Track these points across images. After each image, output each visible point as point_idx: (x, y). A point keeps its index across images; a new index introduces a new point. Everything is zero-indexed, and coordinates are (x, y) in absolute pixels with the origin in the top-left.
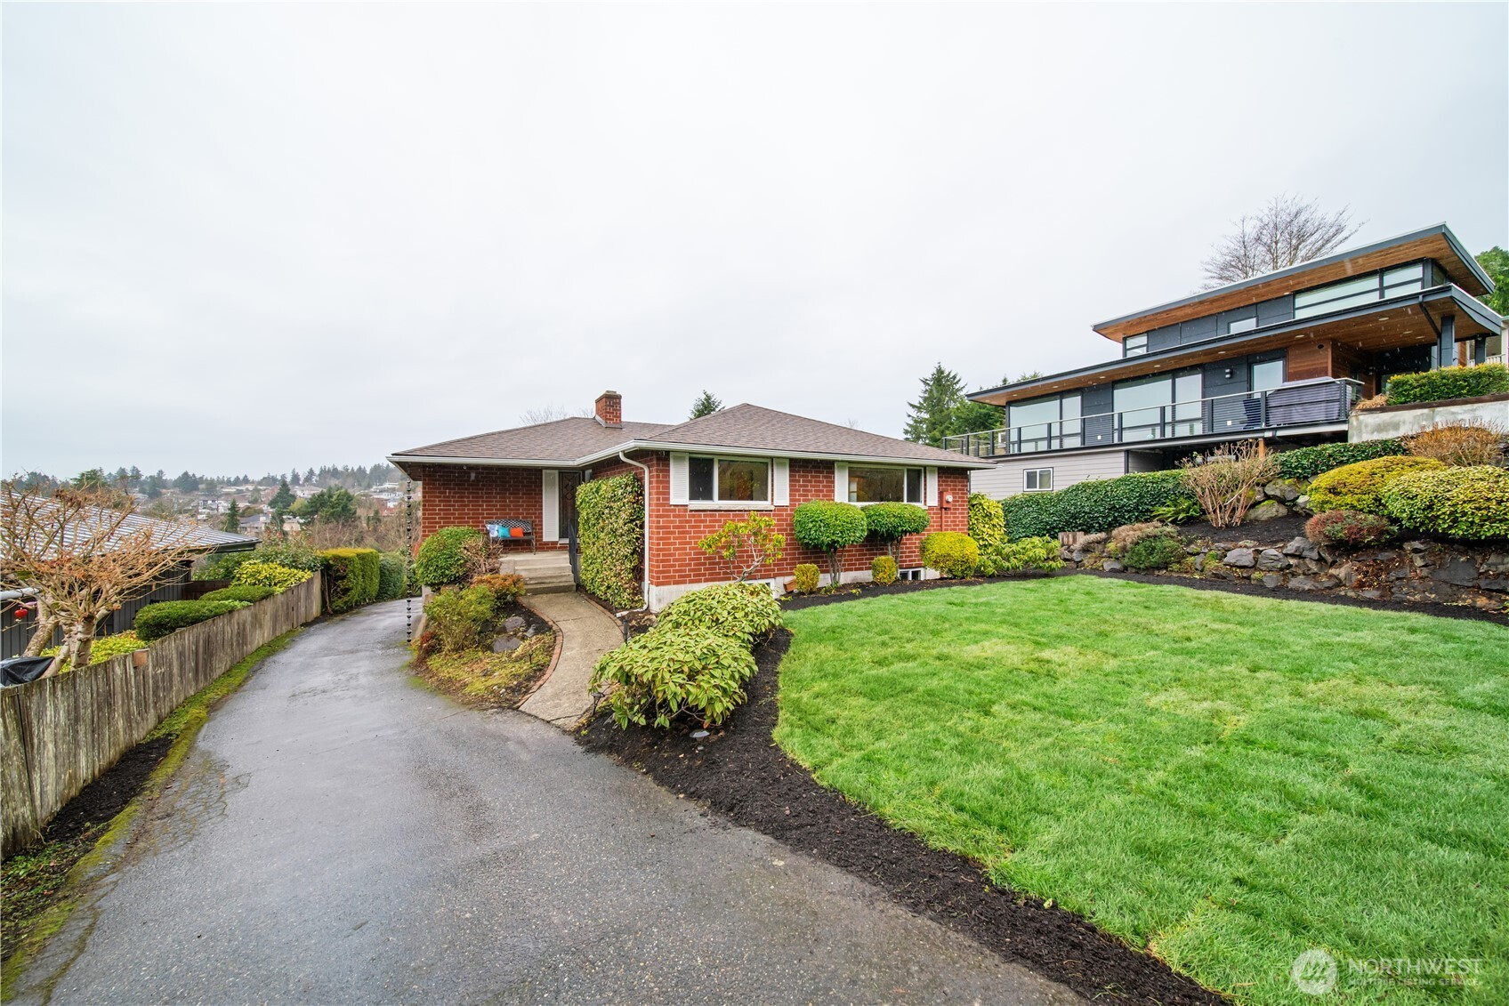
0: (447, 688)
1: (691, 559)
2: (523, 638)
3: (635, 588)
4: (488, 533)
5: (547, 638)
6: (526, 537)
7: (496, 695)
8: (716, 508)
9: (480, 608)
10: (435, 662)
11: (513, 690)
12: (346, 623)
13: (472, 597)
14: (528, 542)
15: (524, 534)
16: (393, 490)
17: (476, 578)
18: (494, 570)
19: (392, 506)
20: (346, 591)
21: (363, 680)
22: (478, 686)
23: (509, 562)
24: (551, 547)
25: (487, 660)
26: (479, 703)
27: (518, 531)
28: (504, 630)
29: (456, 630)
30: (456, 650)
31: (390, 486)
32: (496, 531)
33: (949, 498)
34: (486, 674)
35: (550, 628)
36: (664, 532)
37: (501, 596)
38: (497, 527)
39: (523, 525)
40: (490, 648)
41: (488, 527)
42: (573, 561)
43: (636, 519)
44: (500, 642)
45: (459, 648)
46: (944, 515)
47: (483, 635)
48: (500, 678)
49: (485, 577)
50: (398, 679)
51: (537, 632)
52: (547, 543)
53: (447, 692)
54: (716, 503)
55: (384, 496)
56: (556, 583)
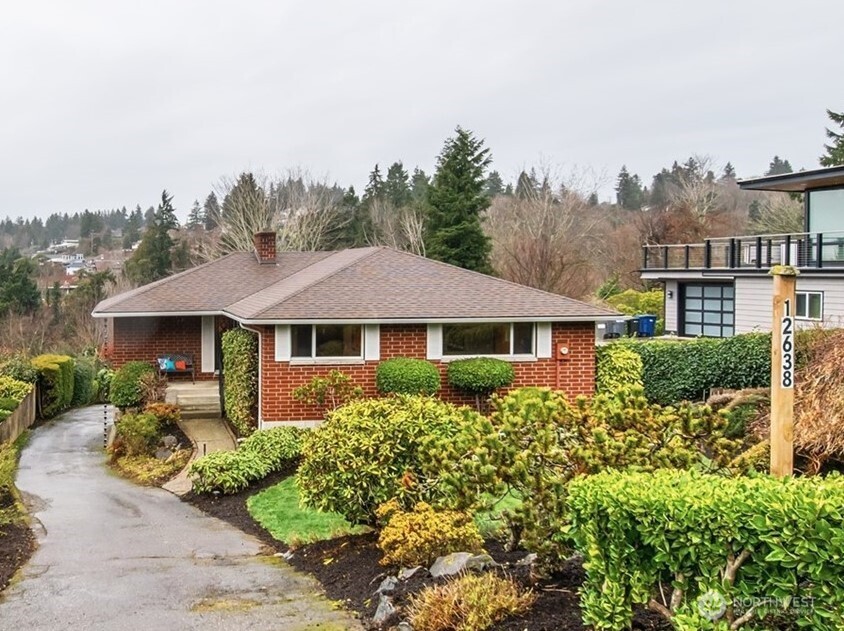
0: (129, 476)
1: (292, 402)
2: (174, 451)
3: (251, 421)
4: (158, 366)
5: (187, 452)
6: (189, 369)
7: (153, 480)
8: (313, 363)
9: (149, 429)
10: (122, 461)
11: (161, 479)
12: (55, 428)
13: (143, 421)
14: (190, 373)
15: (187, 366)
16: (71, 251)
17: (149, 405)
18: (161, 399)
19: (72, 273)
20: (53, 399)
21: (82, 469)
22: (144, 475)
23: (173, 391)
24: (208, 377)
25: (151, 462)
26: (144, 483)
27: (181, 365)
28: (163, 444)
29: (135, 442)
30: (134, 455)
31: (69, 245)
32: (165, 364)
33: (565, 350)
34: (150, 470)
35: (192, 445)
36: (271, 382)
37: (163, 419)
38: (166, 361)
39: (185, 359)
40: (154, 456)
41: (159, 360)
42: (221, 392)
43: (253, 368)
44: (159, 451)
45: (136, 454)
46: (559, 368)
47: (150, 446)
48: (156, 472)
49: (153, 405)
50: (102, 470)
51: (182, 447)
52: (205, 374)
53: (128, 478)
54: (314, 359)
55: (62, 259)
56: (207, 410)
